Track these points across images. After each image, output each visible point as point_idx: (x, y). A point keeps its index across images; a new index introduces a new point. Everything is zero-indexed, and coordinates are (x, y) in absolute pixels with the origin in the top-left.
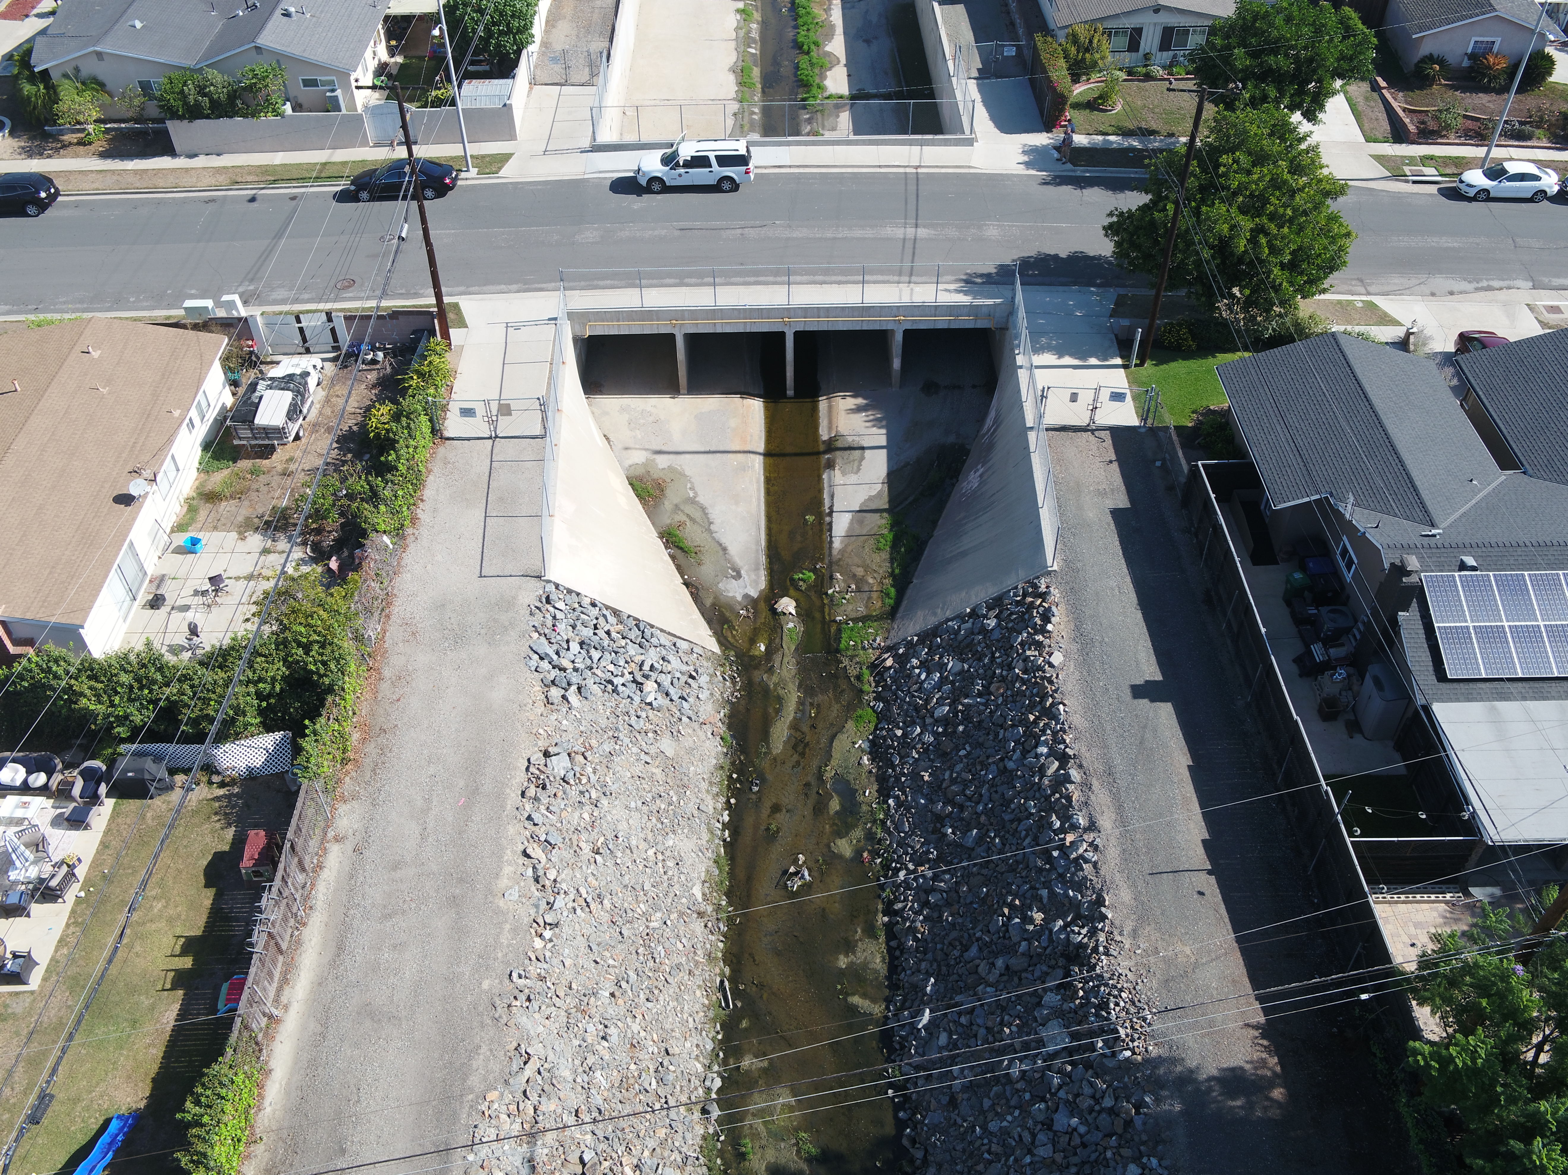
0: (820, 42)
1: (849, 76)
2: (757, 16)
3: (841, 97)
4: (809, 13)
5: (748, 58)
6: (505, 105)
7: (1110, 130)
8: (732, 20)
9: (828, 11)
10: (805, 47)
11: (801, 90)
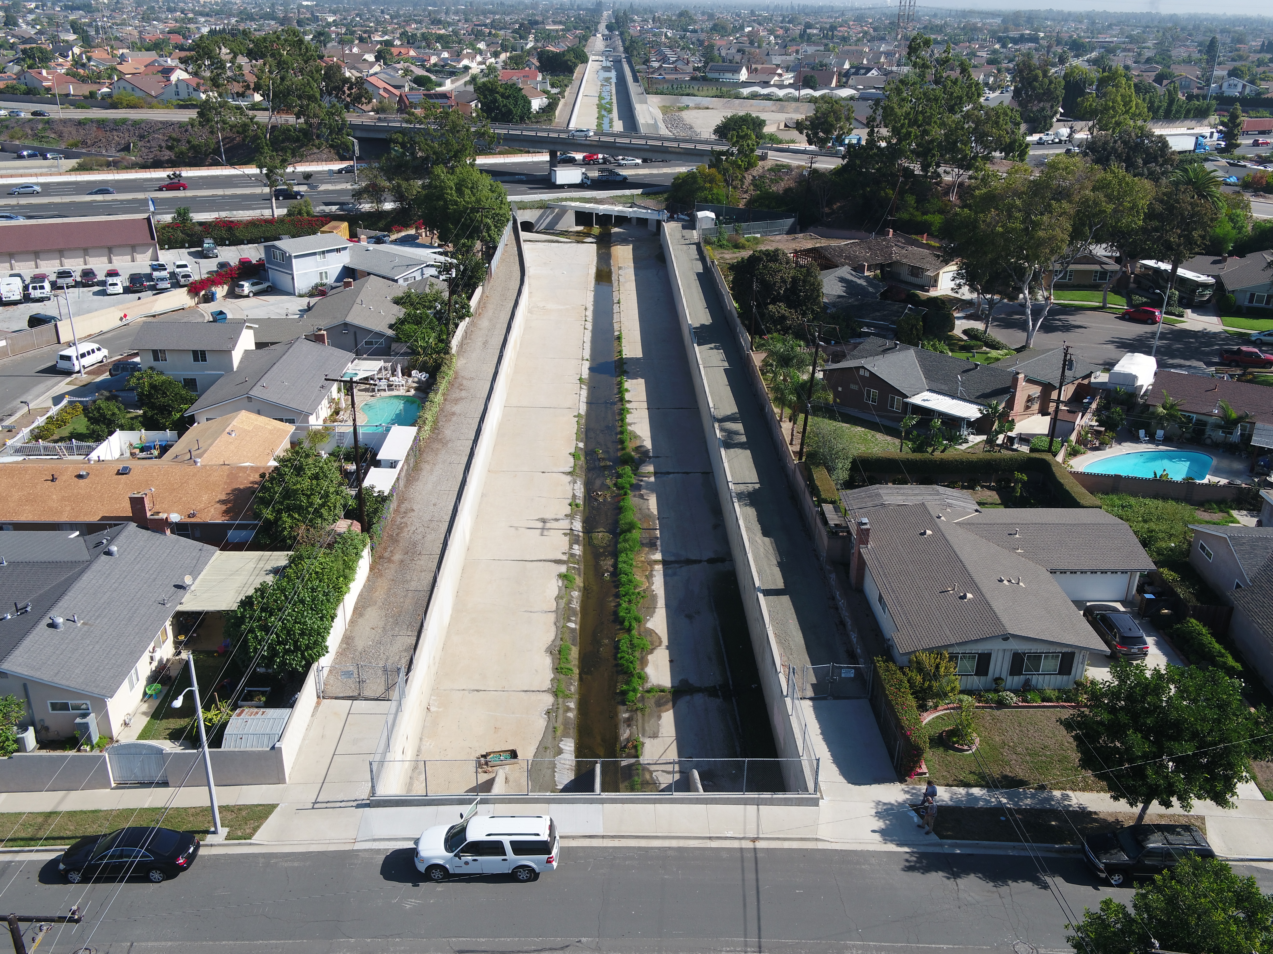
0: (642, 617)
1: (671, 661)
2: (579, 581)
3: (662, 691)
4: (630, 581)
5: (567, 636)
6: (273, 748)
7: (972, 778)
8: (553, 587)
9: (650, 577)
10: (627, 624)
11: (620, 678)
